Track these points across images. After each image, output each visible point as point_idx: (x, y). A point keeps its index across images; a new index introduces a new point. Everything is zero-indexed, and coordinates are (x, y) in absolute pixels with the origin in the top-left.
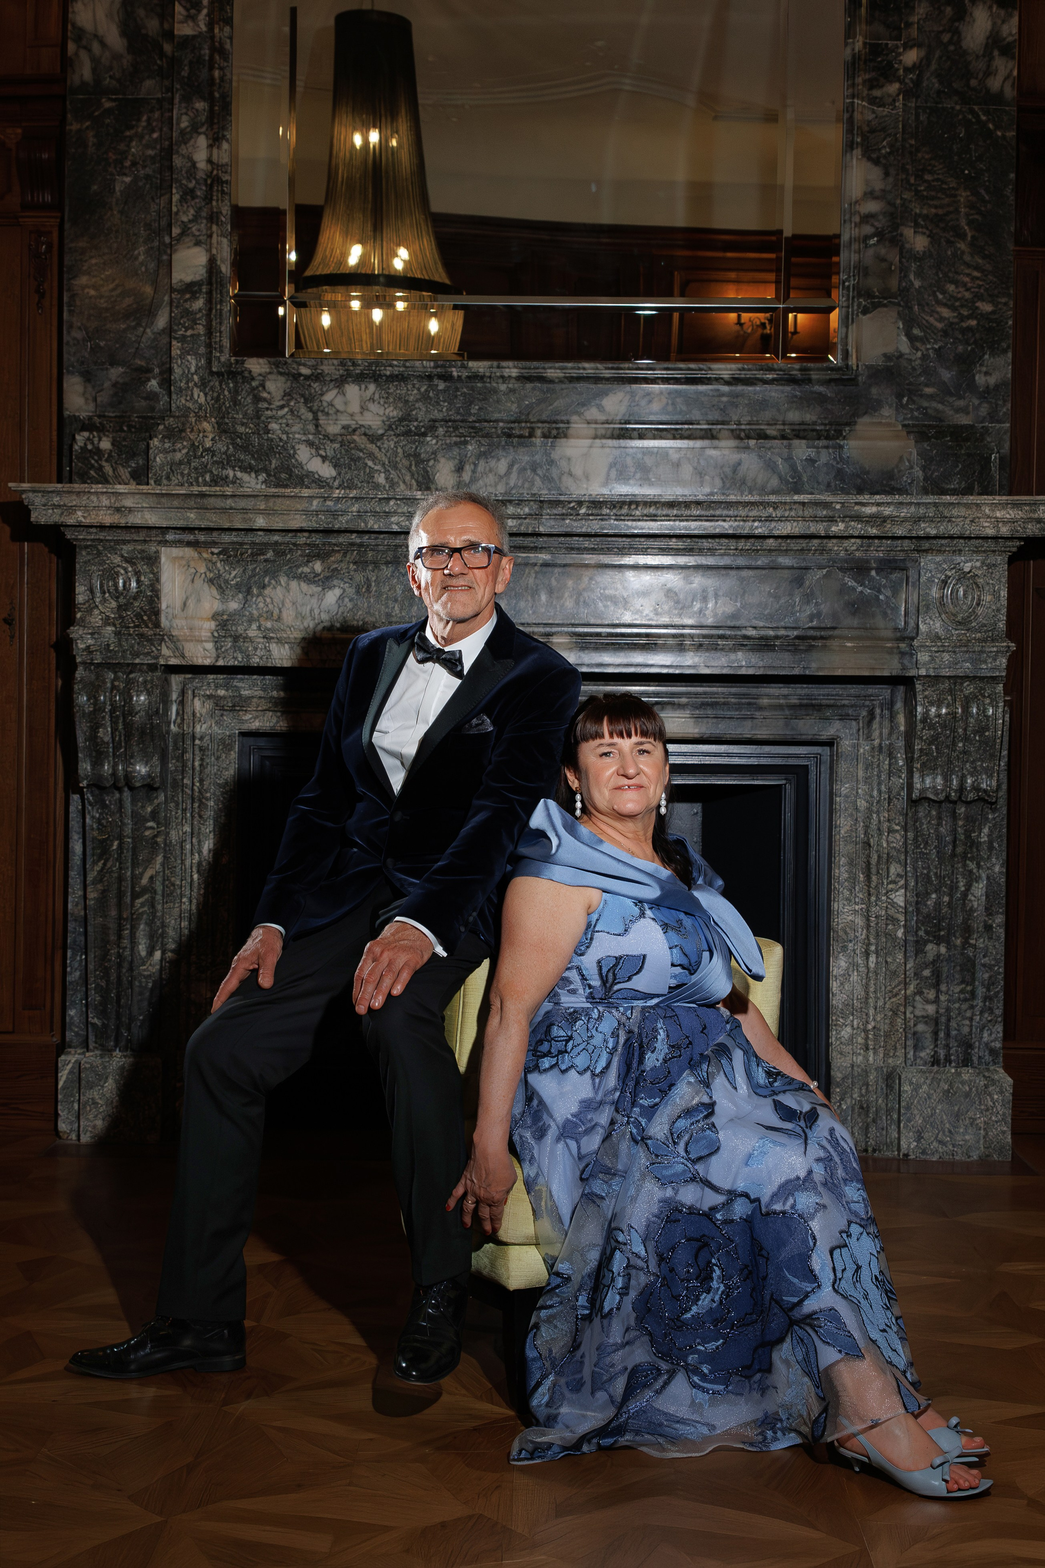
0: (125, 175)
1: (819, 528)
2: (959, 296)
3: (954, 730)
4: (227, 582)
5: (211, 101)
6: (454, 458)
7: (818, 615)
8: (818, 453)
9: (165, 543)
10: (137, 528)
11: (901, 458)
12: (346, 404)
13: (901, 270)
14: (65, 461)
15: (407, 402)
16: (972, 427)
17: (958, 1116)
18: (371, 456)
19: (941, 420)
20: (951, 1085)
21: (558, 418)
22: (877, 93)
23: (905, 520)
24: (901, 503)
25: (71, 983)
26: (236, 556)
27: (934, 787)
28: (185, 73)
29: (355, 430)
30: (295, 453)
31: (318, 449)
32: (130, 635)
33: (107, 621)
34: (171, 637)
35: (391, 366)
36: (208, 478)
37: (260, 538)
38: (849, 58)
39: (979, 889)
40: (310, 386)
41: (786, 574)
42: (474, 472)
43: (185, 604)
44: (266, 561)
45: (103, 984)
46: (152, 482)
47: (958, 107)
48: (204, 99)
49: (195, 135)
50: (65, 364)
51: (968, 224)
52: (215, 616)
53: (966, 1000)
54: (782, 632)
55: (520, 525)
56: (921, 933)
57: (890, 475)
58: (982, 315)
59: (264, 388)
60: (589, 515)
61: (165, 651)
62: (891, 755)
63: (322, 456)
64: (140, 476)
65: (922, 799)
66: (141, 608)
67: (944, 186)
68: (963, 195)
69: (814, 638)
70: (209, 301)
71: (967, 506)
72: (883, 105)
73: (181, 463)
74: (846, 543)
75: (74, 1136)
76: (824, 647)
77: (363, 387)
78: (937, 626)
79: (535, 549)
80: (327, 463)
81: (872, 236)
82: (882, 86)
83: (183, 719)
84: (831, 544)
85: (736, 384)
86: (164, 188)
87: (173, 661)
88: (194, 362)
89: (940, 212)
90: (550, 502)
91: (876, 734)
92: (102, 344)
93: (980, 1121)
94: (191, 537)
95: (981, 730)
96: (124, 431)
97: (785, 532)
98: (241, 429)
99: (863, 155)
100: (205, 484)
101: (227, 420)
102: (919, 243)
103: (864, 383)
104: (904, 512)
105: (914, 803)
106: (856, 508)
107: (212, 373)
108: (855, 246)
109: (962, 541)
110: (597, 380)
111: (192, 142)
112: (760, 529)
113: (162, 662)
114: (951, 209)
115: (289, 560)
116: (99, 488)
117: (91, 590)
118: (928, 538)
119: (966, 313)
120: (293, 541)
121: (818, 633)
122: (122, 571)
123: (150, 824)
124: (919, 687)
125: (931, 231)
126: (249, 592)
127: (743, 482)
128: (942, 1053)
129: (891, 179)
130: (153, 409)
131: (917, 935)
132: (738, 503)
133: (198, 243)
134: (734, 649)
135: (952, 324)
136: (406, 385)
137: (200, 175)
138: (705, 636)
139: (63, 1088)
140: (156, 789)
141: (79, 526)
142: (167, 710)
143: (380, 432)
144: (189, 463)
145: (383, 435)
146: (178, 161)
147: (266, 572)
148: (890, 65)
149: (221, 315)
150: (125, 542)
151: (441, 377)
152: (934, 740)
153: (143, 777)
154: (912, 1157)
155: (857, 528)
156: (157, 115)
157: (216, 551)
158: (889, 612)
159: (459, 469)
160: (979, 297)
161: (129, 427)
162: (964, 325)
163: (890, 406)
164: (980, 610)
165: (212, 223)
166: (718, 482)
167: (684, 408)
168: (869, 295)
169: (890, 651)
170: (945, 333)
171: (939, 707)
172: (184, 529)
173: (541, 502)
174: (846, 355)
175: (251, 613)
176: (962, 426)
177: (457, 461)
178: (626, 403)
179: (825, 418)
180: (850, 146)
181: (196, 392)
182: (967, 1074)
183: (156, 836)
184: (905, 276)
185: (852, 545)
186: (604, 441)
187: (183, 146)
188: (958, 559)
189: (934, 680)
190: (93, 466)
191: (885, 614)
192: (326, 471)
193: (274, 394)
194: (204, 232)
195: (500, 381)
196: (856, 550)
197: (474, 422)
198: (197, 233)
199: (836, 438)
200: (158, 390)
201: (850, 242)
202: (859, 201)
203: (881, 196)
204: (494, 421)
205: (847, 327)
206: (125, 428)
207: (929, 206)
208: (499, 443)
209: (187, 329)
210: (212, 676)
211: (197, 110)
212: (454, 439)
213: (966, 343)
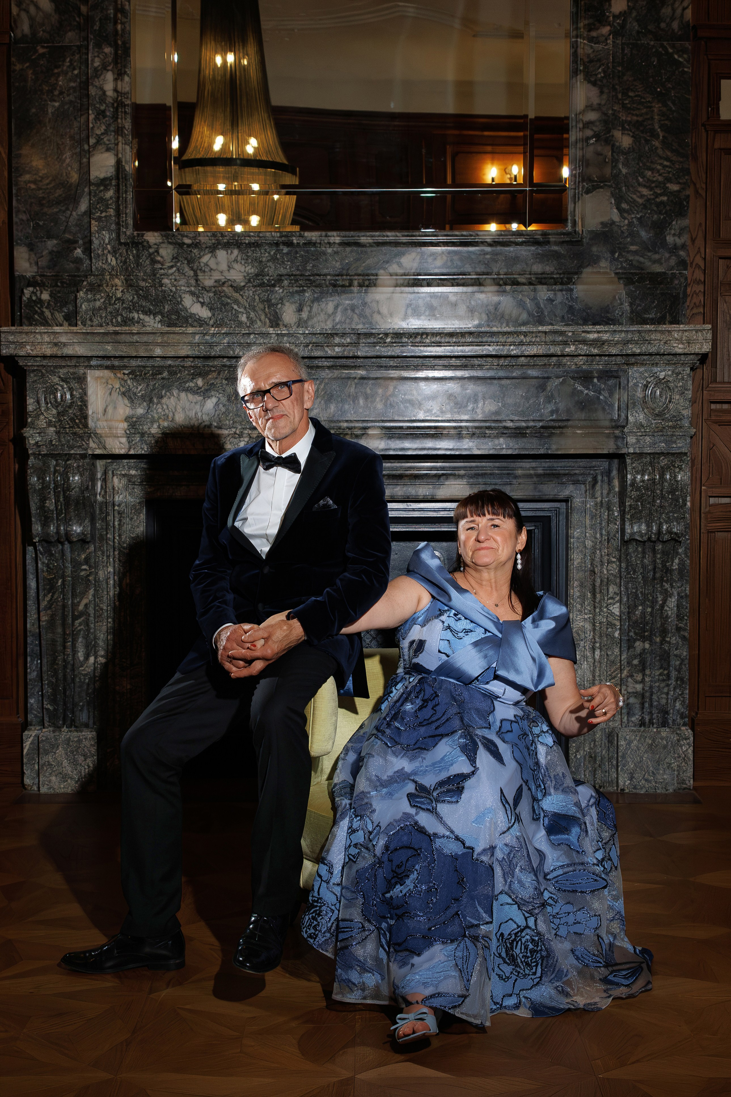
0: (55, 101)
1: (557, 350)
2: (655, 179)
3: (653, 492)
4: (135, 394)
5: (116, 47)
6: (296, 302)
7: (556, 411)
8: (555, 294)
9: (90, 367)
10: (70, 357)
11: (614, 297)
12: (217, 264)
13: (612, 162)
14: (17, 308)
15: (261, 262)
16: (664, 273)
17: (658, 762)
18: (236, 302)
19: (642, 269)
20: (654, 741)
21: (369, 272)
22: (594, 34)
23: (617, 343)
24: (615, 331)
25: (30, 680)
26: (141, 375)
27: (640, 532)
28: (96, 27)
29: (224, 283)
30: (182, 300)
31: (198, 297)
32: (67, 433)
33: (50, 424)
34: (95, 435)
35: (249, 236)
36: (119, 319)
37: (158, 362)
39: (672, 602)
40: (191, 251)
41: (534, 382)
42: (310, 312)
43: (105, 411)
44: (163, 378)
45: (54, 681)
46: (79, 323)
47: (652, 43)
48: (110, 45)
49: (105, 72)
50: (15, 238)
51: (660, 127)
52: (127, 419)
53: (664, 680)
54: (531, 424)
55: (344, 351)
56: (632, 634)
57: (607, 310)
58: (670, 192)
59: (158, 253)
60: (393, 343)
61: (92, 445)
62: (609, 509)
63: (200, 302)
64: (71, 319)
65: (632, 540)
66: (74, 414)
67: (643, 100)
68: (657, 107)
69: (554, 428)
70: (118, 190)
71: (662, 332)
72: (598, 43)
73: (100, 308)
74: (576, 360)
75: (35, 788)
76: (562, 433)
77: (229, 252)
78: (641, 417)
79: (355, 367)
80: (205, 307)
81: (593, 137)
82: (598, 29)
83: (106, 492)
84: (565, 360)
85: (496, 246)
86: (83, 110)
87: (98, 452)
88: (107, 236)
89: (640, 119)
90: (365, 334)
91: (598, 494)
92: (41, 223)
93: (674, 765)
94: (109, 363)
95: (672, 492)
96: (58, 286)
97: (532, 353)
98: (143, 284)
99: (585, 79)
100: (118, 325)
101: (132, 277)
102: (626, 141)
103: (588, 243)
104: (617, 337)
105: (625, 543)
106: (583, 335)
107: (121, 244)
108: (579, 145)
109: (658, 357)
110: (397, 244)
111: (102, 77)
112: (514, 351)
113: (90, 452)
114: (648, 116)
115: (179, 378)
116: (42, 329)
117: (38, 402)
118: (634, 355)
119: (659, 192)
120: (182, 364)
121: (557, 424)
122: (60, 388)
123: (84, 567)
124: (628, 461)
125: (634, 133)
126: (151, 401)
127: (502, 316)
128: (647, 718)
129: (605, 96)
130: (78, 269)
131: (628, 635)
132: (499, 333)
133: (108, 150)
134: (497, 437)
135: (648, 200)
136: (260, 250)
137: (109, 100)
138: (476, 428)
139: (27, 754)
140: (88, 543)
141: (28, 356)
142: (94, 485)
143: (243, 284)
144: (106, 308)
145: (244, 286)
146: (92, 91)
147: (163, 387)
148: (604, 13)
149: (126, 201)
150: (61, 367)
151: (285, 244)
152: (639, 498)
153: (78, 534)
154: (627, 791)
155: (584, 349)
156: (77, 57)
157: (126, 372)
158: (607, 408)
159: (300, 310)
160: (669, 180)
161: (62, 283)
162: (658, 200)
163: (606, 260)
164: (671, 406)
165: (118, 135)
166: (484, 317)
167: (459, 263)
168: (590, 180)
169: (608, 436)
170: (645, 206)
171: (643, 475)
172: (103, 357)
173: (359, 334)
174: (574, 223)
175: (152, 416)
176: (658, 273)
177: (297, 305)
178: (417, 260)
179: (560, 269)
180: (575, 73)
181: (109, 257)
182: (665, 732)
183: (88, 576)
184: (615, 166)
185: (580, 361)
186: (403, 289)
187: (96, 80)
188: (655, 369)
189: (640, 455)
190: (36, 312)
191: (604, 409)
192: (204, 313)
193: (166, 258)
194: (113, 141)
195: (328, 246)
196: (584, 364)
197: (309, 276)
198: (107, 142)
199: (569, 284)
200: (82, 256)
201: (576, 142)
202: (583, 112)
203: (598, 108)
204: (324, 275)
205: (575, 203)
206: (59, 284)
207: (633, 115)
208: (328, 291)
209: (102, 212)
210: (126, 461)
211: (106, 54)
212: (296, 288)
213: (660, 213)
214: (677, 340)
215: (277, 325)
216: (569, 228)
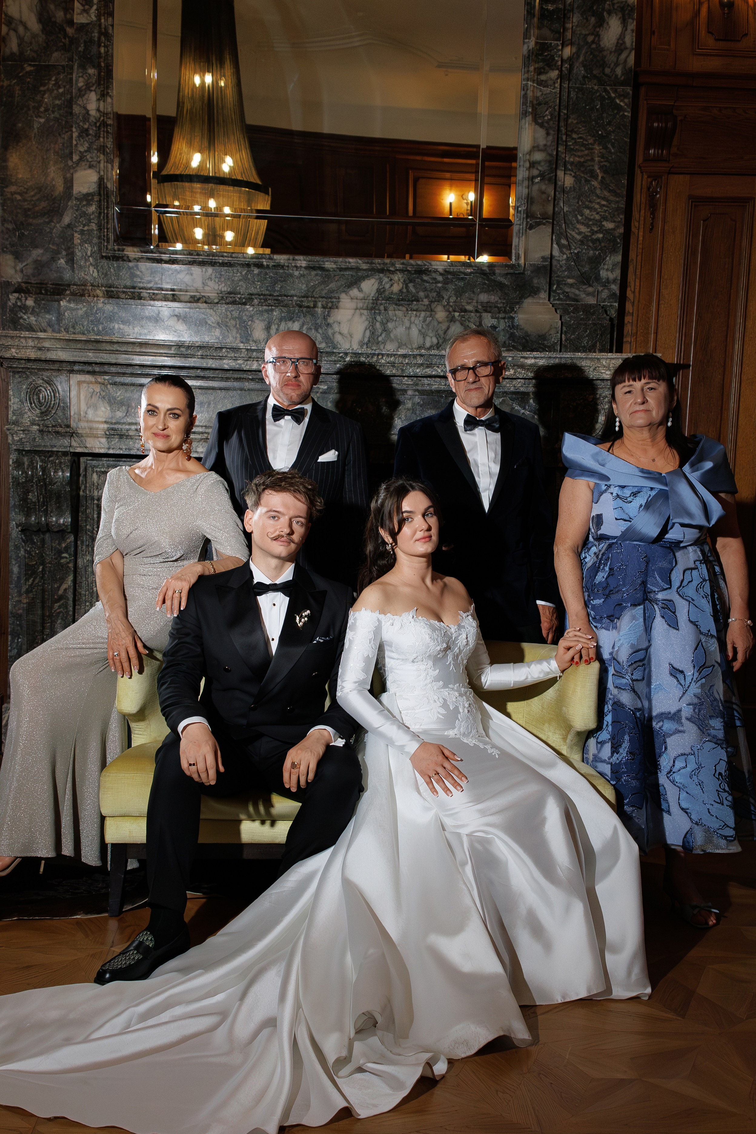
0: (40, 117)
2: (592, 217)
4: (114, 398)
5: (98, 67)
6: (264, 320)
8: (499, 322)
9: (73, 372)
10: (54, 362)
11: (551, 326)
12: (193, 281)
13: (555, 200)
15: (233, 281)
16: (597, 305)
18: (210, 317)
19: (577, 301)
21: (333, 295)
22: (543, 77)
23: (552, 368)
24: (550, 357)
28: (81, 49)
29: (199, 299)
30: (159, 313)
32: (49, 432)
33: (33, 422)
34: (77, 434)
35: (223, 256)
36: (101, 328)
38: (525, 52)
43: (87, 412)
46: (62, 330)
47: (596, 87)
48: (94, 67)
49: (88, 92)
51: (599, 169)
52: (107, 421)
57: (543, 337)
58: (606, 230)
59: (138, 268)
60: (352, 362)
61: (74, 443)
63: (176, 316)
64: (55, 325)
66: (57, 414)
67: (586, 142)
68: (597, 147)
70: (100, 207)
71: (592, 359)
72: (547, 86)
73: (82, 317)
74: (515, 382)
80: (181, 321)
81: (537, 177)
82: (547, 73)
83: (86, 487)
85: (447, 275)
86: (67, 127)
87: (79, 450)
88: (90, 249)
89: (582, 160)
90: (327, 353)
92: (26, 233)
94: (90, 368)
96: (42, 294)
98: (123, 296)
99: (533, 121)
100: (100, 333)
101: (113, 289)
102: (568, 181)
103: (530, 276)
104: (552, 363)
106: (522, 360)
107: (102, 257)
108: (525, 182)
110: (358, 270)
111: (86, 97)
113: (72, 450)
114: (589, 158)
116: (27, 334)
117: (23, 402)
119: (595, 229)
122: (43, 389)
123: (64, 555)
125: (575, 173)
126: (129, 405)
129: (551, 137)
130: (62, 279)
133: (91, 167)
135: (586, 237)
136: (233, 270)
137: (92, 119)
140: (69, 533)
141: (13, 359)
143: (216, 301)
144: (88, 316)
145: (217, 303)
146: (76, 109)
148: (552, 58)
149: (107, 217)
150: (45, 370)
151: (256, 265)
153: (59, 525)
155: (522, 373)
156: (62, 76)
159: (268, 327)
160: (605, 218)
161: (46, 290)
162: (595, 237)
163: (546, 291)
165: (100, 153)
166: (435, 340)
167: (413, 290)
168: (533, 216)
170: (582, 242)
172: (85, 363)
174: (518, 257)
175: (131, 419)
176: (591, 305)
177: (266, 323)
178: (376, 286)
179: (505, 299)
180: (525, 114)
181: (91, 269)
183: (68, 563)
184: (558, 204)
185: (518, 383)
186: (362, 311)
187: (80, 99)
188: (585, 393)
190: (21, 317)
192: (180, 326)
193: (145, 273)
194: (95, 159)
195: (295, 269)
196: (522, 386)
197: (277, 296)
198: (90, 160)
199: (511, 312)
200: (66, 266)
201: (523, 181)
202: (530, 153)
203: (544, 149)
204: (291, 296)
205: (519, 238)
206: (43, 292)
207: (575, 156)
208: (294, 311)
209: (84, 226)
210: (105, 459)
211: (89, 75)
212: (265, 307)
213: (596, 249)
214: (605, 366)
215: (248, 341)
216: (513, 261)
